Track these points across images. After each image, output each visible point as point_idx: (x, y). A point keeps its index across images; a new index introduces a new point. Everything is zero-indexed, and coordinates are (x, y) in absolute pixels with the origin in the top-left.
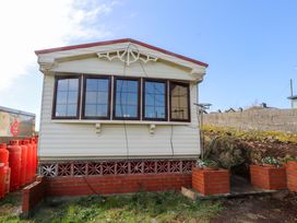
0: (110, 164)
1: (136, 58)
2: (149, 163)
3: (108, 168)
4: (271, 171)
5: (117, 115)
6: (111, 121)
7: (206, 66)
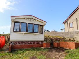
0: (26, 42)
1: (33, 20)
2: (34, 42)
3: (26, 43)
4: (57, 43)
5: (28, 31)
6: (27, 33)
7: (46, 22)
